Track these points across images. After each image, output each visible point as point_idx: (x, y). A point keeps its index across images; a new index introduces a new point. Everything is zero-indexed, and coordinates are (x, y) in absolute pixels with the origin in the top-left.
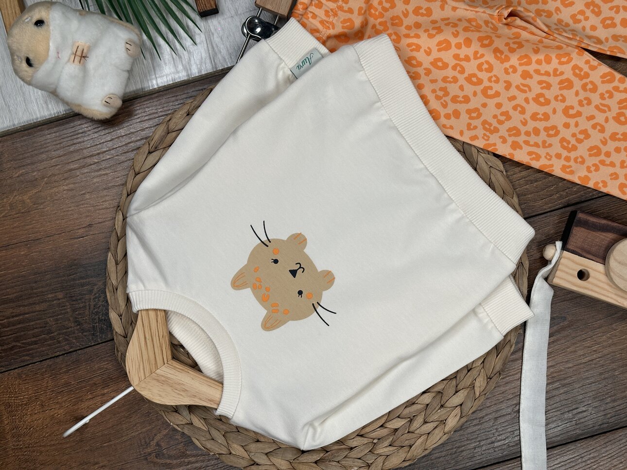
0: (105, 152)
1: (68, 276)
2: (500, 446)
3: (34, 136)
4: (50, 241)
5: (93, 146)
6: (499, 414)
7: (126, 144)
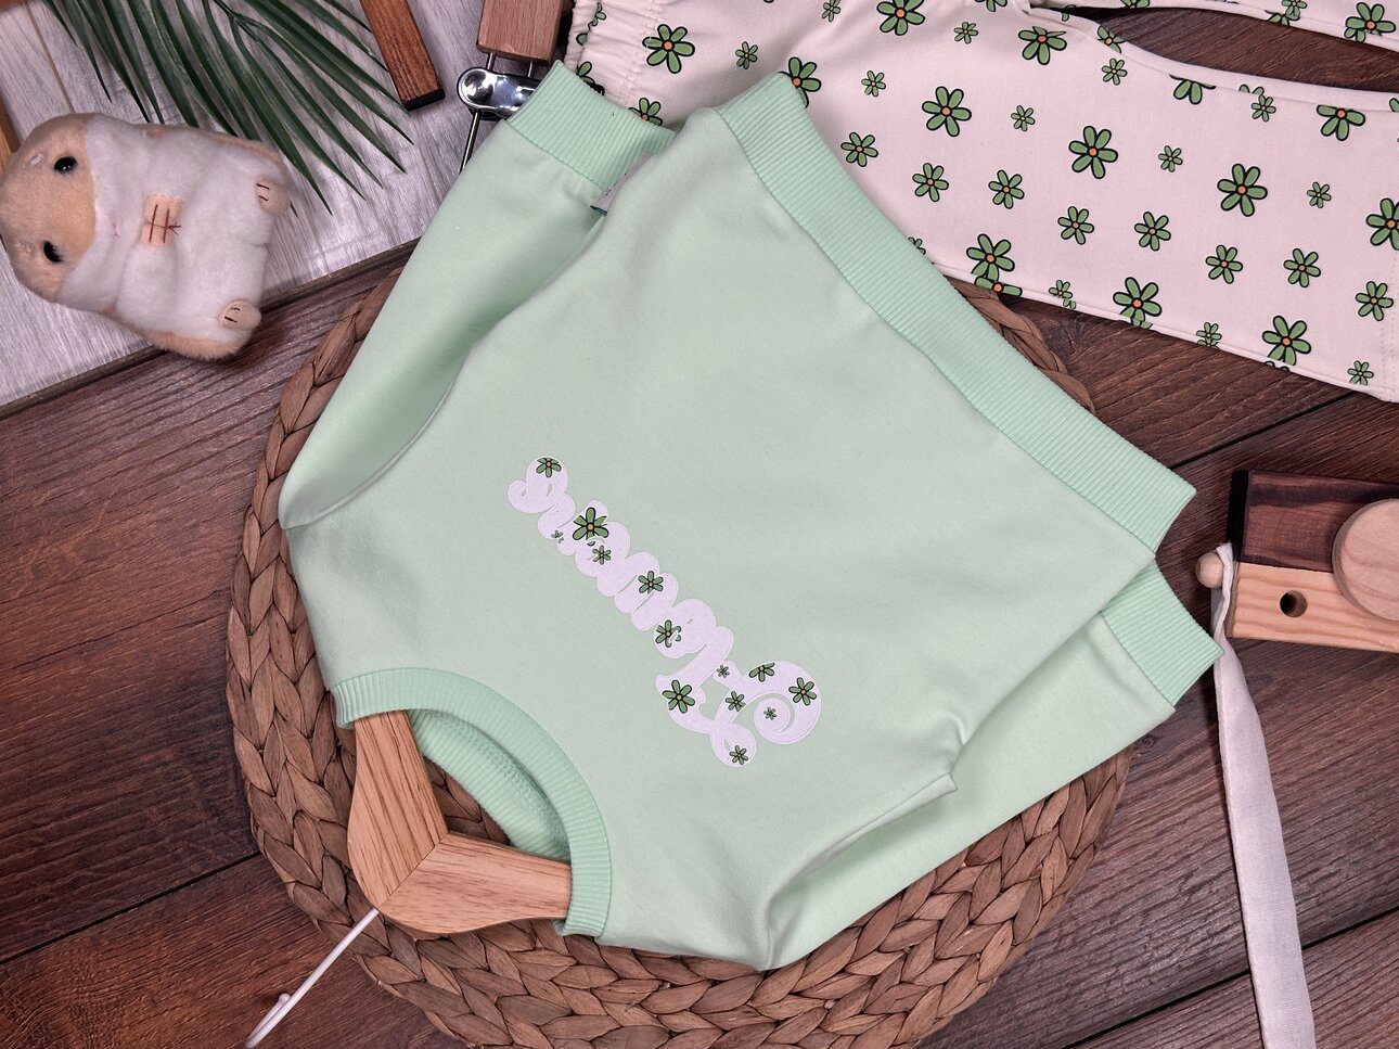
0: (232, 428)
1: (181, 710)
2: (1160, 971)
4: (133, 638)
5: (202, 419)
6: (1151, 902)
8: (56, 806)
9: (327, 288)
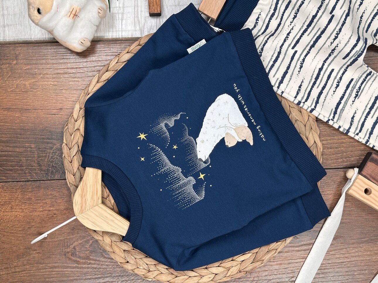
0: (81, 68)
1: (40, 136)
3: (41, 48)
4: (35, 112)
7: (95, 66)
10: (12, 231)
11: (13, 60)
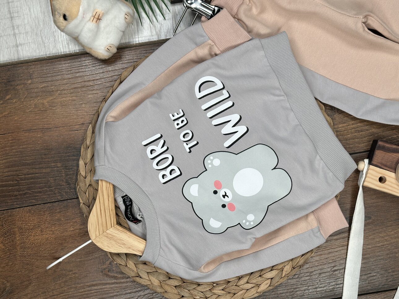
0: (98, 79)
1: (65, 153)
4: (57, 130)
5: (90, 75)
6: (322, 271)
7: (112, 76)
8: (25, 171)
9: (133, 47)
10: (45, 255)
11: (28, 80)
